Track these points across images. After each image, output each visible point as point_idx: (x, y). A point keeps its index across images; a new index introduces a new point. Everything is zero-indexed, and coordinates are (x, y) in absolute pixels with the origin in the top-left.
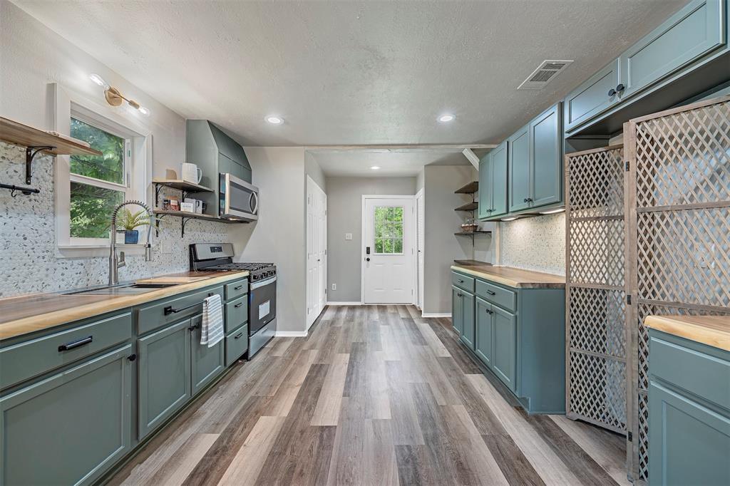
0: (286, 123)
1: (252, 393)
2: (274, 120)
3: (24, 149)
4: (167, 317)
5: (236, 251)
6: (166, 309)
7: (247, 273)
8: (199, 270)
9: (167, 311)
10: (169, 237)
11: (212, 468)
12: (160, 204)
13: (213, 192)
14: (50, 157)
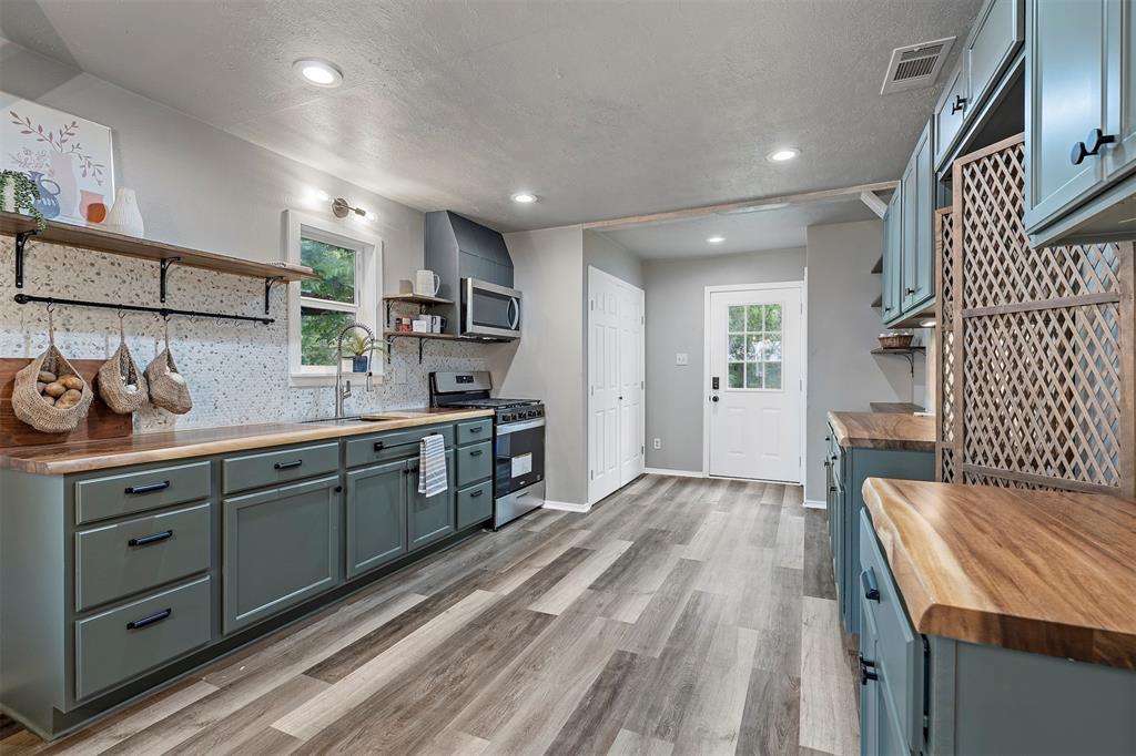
0: (540, 199)
1: (481, 566)
2: (524, 198)
3: (264, 280)
4: (377, 453)
5: (494, 383)
6: (376, 444)
7: (491, 412)
8: (440, 406)
9: (378, 447)
10: (403, 364)
11: (408, 623)
12: (393, 324)
13: (453, 305)
14: (284, 285)
